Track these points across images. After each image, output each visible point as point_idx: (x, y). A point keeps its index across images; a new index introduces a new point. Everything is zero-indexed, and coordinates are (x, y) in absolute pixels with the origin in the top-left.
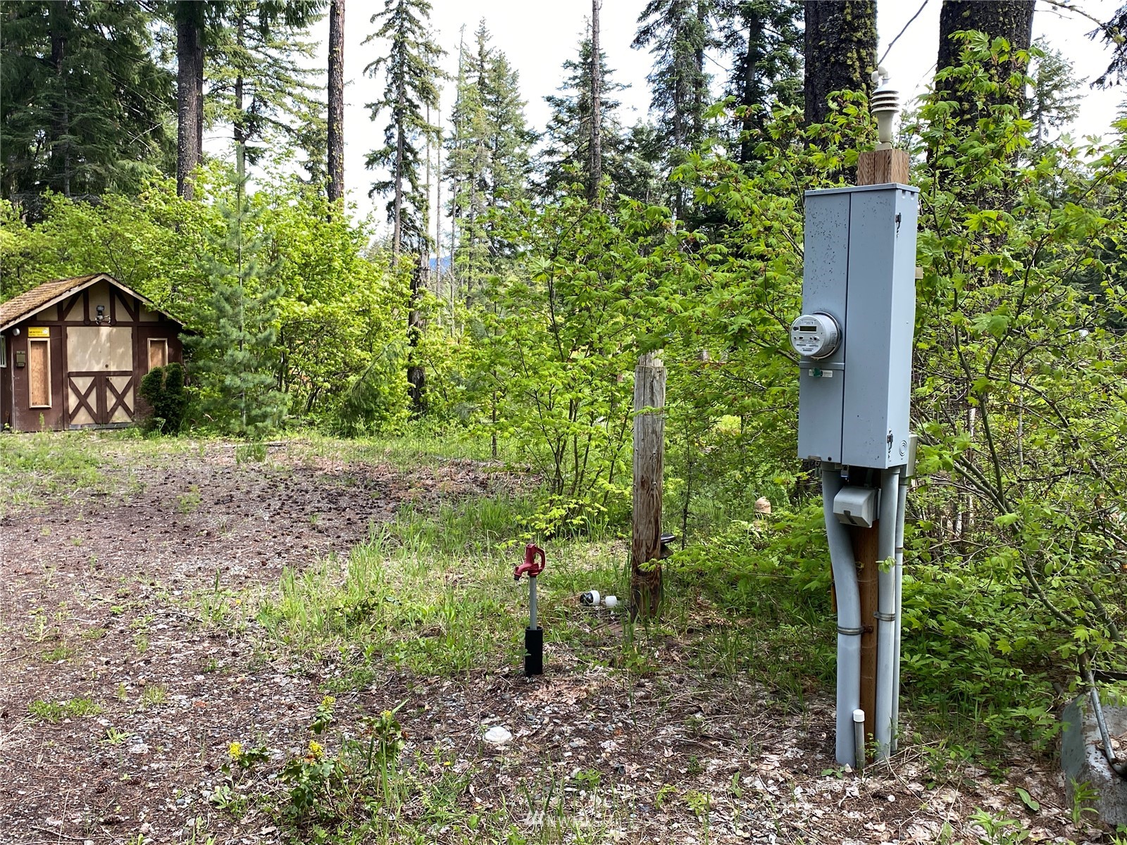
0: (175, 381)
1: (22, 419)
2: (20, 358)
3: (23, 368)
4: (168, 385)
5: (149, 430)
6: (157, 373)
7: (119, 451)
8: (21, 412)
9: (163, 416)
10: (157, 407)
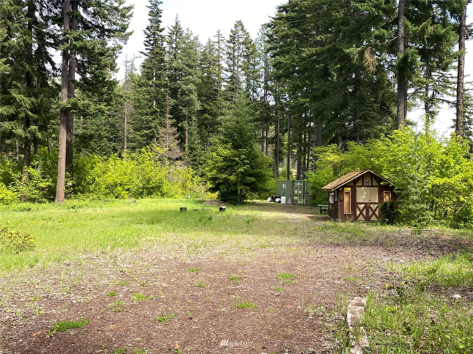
0: (392, 206)
1: (341, 218)
2: (341, 198)
3: (342, 201)
4: (390, 207)
5: (383, 223)
6: (386, 203)
7: (372, 230)
8: (341, 215)
9: (387, 218)
10: (386, 215)
